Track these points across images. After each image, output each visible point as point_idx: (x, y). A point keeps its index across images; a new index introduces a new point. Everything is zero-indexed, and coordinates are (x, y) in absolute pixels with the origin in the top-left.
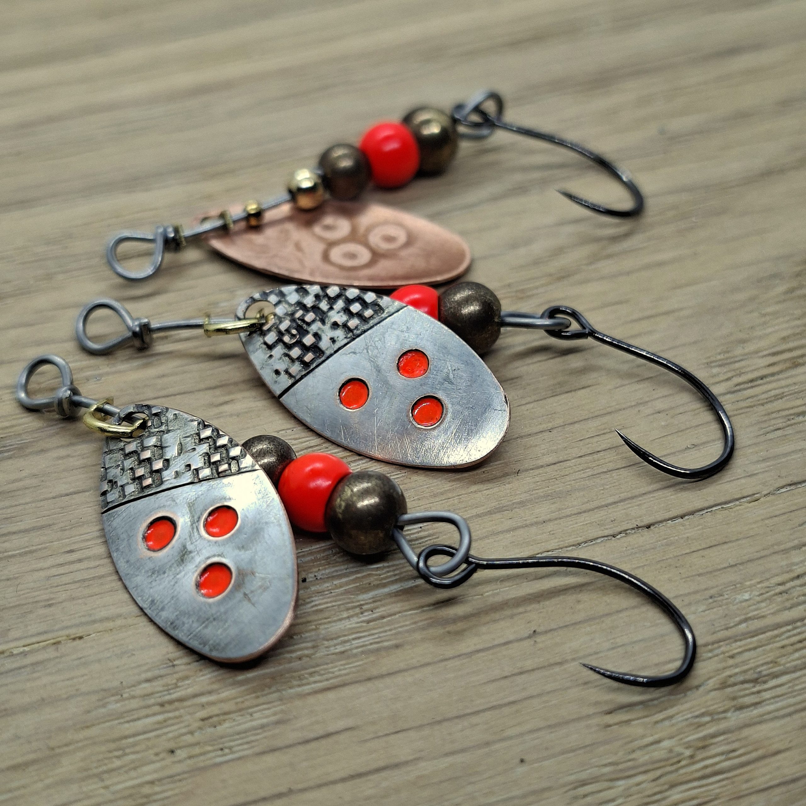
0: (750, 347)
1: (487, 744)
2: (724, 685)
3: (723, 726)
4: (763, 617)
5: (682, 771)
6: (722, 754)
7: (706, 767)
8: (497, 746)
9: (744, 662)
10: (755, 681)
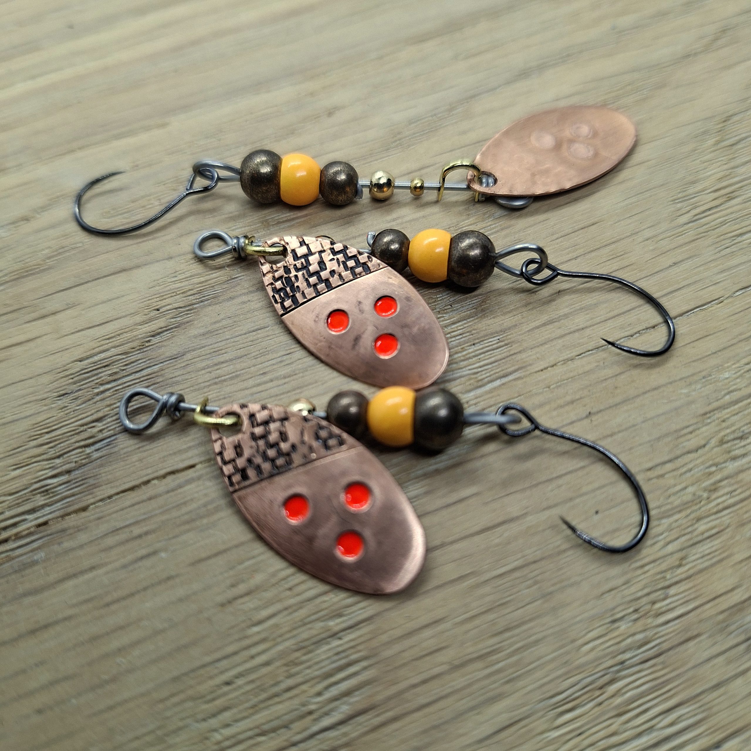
0: (699, 187)
1: (571, 499)
2: (722, 442)
3: (725, 473)
4: (740, 389)
5: (703, 509)
6: (727, 494)
7: (718, 504)
8: (578, 500)
9: (733, 425)
10: (741, 438)
